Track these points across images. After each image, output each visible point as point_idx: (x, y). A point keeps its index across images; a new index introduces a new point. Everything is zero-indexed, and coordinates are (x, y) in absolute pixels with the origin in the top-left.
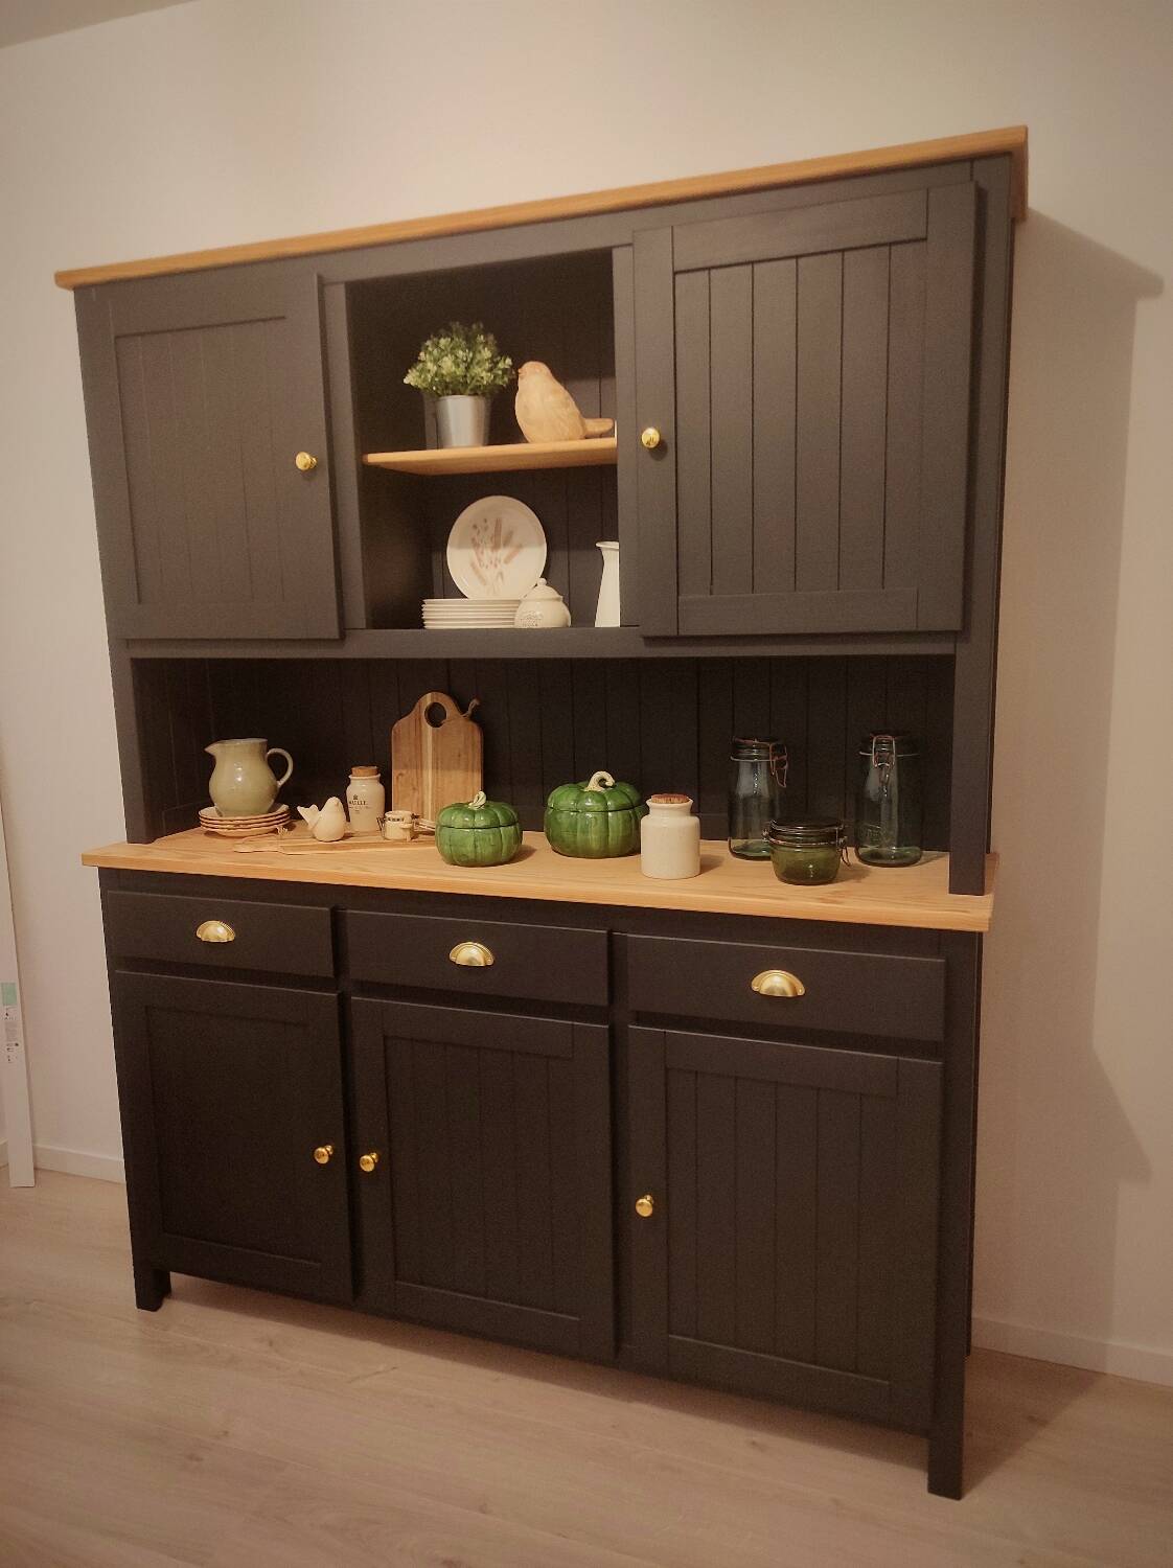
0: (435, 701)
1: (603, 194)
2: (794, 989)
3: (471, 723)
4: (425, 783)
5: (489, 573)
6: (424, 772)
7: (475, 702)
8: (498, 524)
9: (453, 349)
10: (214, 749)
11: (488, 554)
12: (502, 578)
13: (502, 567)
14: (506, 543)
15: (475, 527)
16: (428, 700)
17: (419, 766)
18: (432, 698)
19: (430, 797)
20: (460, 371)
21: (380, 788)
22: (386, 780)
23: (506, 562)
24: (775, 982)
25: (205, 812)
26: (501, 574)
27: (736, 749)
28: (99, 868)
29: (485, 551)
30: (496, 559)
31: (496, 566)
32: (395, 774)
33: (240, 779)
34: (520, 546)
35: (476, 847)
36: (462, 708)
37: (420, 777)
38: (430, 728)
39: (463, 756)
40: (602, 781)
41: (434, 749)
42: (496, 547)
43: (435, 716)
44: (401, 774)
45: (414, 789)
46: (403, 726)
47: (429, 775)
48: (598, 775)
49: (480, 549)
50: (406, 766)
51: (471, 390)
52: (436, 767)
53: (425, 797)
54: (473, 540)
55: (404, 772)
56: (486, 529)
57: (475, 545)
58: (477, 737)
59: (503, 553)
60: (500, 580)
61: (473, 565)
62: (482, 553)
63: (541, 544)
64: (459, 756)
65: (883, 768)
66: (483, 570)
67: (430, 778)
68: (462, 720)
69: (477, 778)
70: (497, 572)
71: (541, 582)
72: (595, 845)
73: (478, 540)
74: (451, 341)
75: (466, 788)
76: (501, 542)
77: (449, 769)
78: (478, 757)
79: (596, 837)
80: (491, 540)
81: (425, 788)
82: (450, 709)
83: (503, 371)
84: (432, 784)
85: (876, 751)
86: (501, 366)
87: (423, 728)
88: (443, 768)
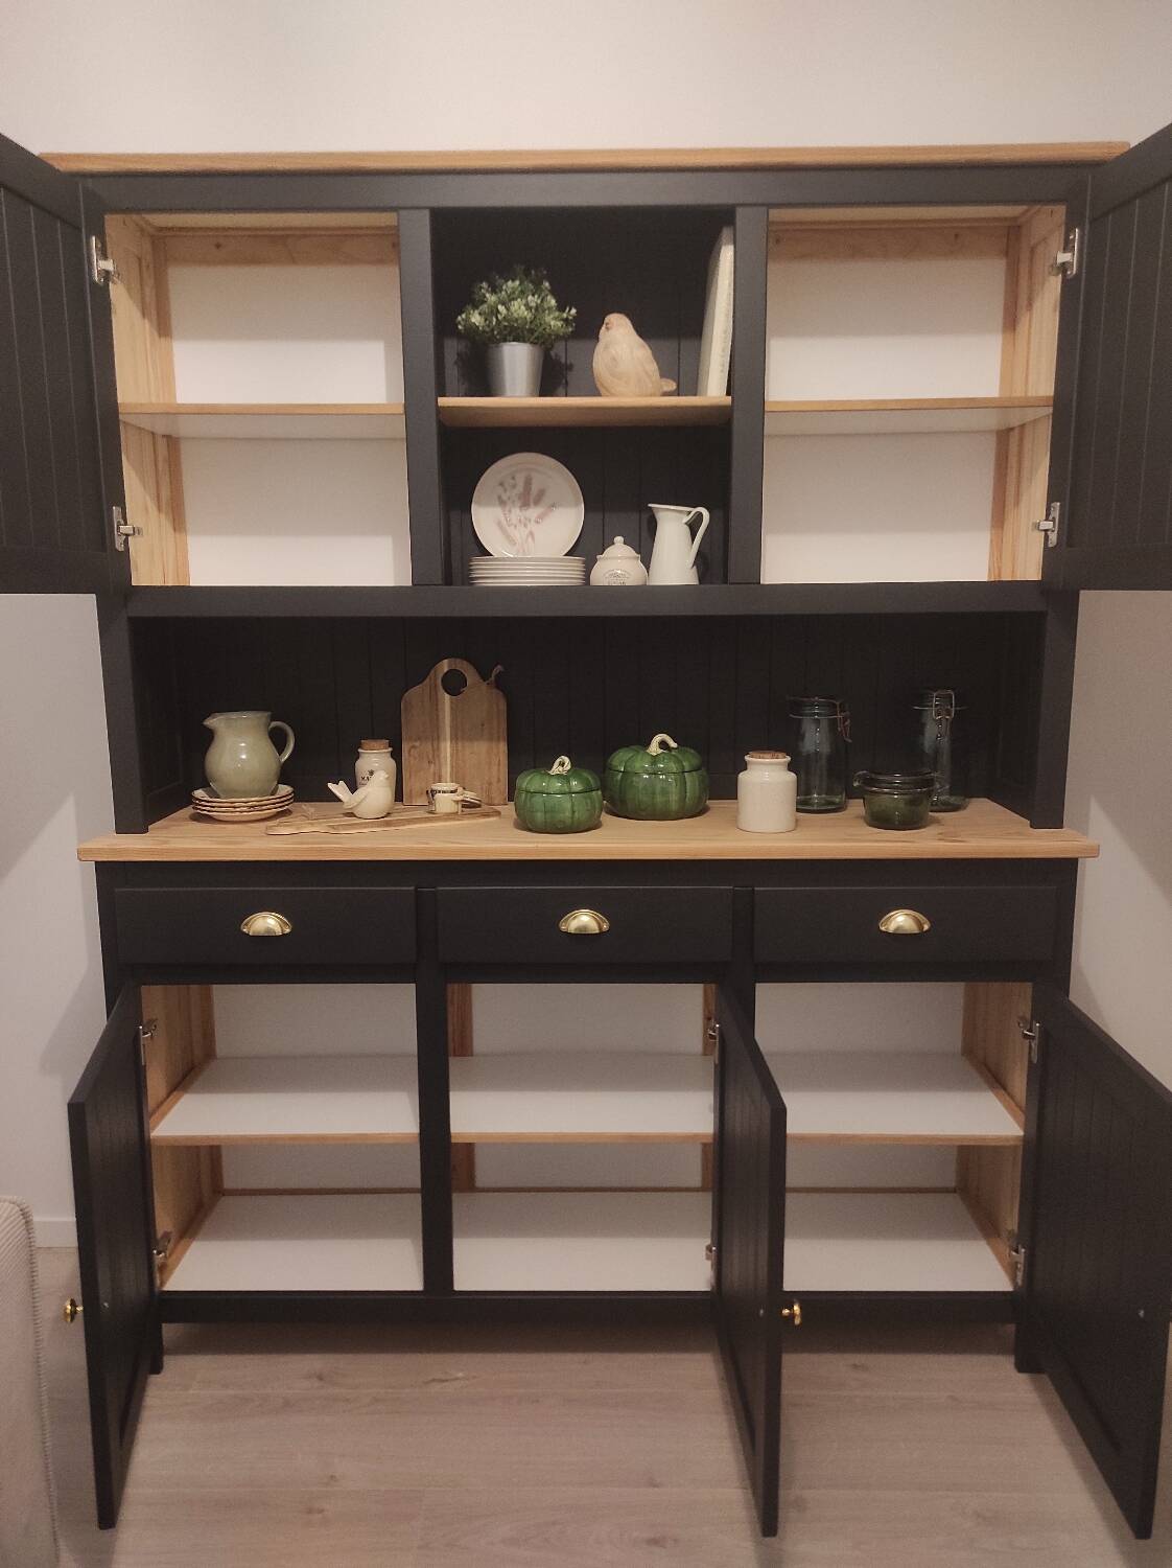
0: (453, 667)
1: (732, 151)
2: (920, 925)
3: (495, 691)
4: (442, 755)
5: (519, 534)
6: (442, 745)
7: (499, 668)
8: (528, 483)
9: (522, 292)
10: (215, 722)
11: (516, 513)
12: (533, 538)
13: (532, 526)
14: (537, 502)
15: (501, 484)
16: (445, 666)
17: (435, 736)
18: (450, 665)
19: (449, 770)
20: (528, 315)
21: (392, 763)
22: (397, 755)
23: (537, 521)
24: (900, 921)
25: (199, 793)
26: (531, 534)
27: (797, 708)
28: (96, 862)
29: (513, 510)
30: (525, 518)
31: (525, 526)
32: (405, 747)
33: (244, 757)
34: (553, 506)
35: (573, 812)
36: (484, 677)
37: (436, 751)
38: (447, 696)
39: (486, 726)
40: (663, 744)
41: (452, 721)
42: (525, 504)
43: (454, 684)
44: (413, 747)
45: (429, 762)
46: (414, 694)
47: (447, 747)
48: (658, 738)
49: (507, 508)
50: (419, 739)
51: (537, 338)
52: (455, 738)
53: (443, 770)
54: (500, 498)
55: (417, 744)
56: (514, 486)
57: (502, 503)
58: (503, 706)
59: (533, 512)
60: (530, 539)
61: (499, 524)
62: (510, 511)
63: (577, 505)
64: (483, 725)
65: (944, 720)
66: (511, 530)
67: (449, 750)
68: (484, 686)
69: (503, 747)
70: (527, 532)
71: (619, 539)
72: (674, 806)
73: (504, 498)
74: (520, 285)
75: (491, 757)
76: (531, 501)
77: (471, 739)
78: (504, 726)
79: (674, 797)
80: (519, 498)
81: (442, 760)
82: (471, 675)
83: (566, 320)
84: (452, 756)
85: (937, 705)
86: (565, 315)
87: (439, 697)
88: (463, 739)
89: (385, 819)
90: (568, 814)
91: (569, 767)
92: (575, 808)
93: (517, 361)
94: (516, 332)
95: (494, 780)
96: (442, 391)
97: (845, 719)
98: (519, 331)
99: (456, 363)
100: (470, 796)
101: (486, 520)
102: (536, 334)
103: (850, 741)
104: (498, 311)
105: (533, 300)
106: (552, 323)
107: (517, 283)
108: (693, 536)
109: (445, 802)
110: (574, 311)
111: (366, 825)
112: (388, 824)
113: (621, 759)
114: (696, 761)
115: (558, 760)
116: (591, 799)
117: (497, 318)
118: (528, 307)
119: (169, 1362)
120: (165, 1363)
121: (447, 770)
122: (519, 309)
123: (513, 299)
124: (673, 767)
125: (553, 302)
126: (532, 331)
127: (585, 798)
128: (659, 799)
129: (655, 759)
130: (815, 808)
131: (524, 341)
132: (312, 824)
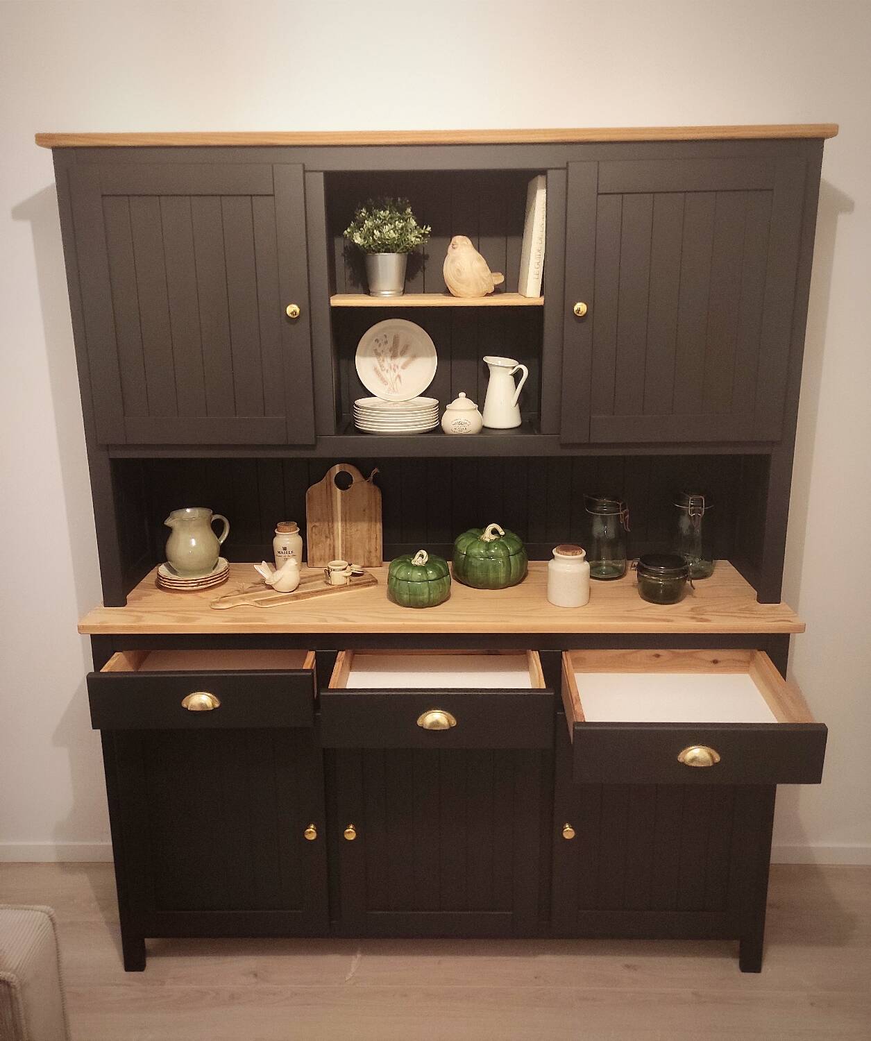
0: (343, 470)
1: (545, 131)
3: (373, 487)
4: (335, 533)
5: (390, 376)
6: (335, 524)
7: (376, 470)
8: (396, 339)
9: (391, 219)
10: (172, 520)
11: (388, 362)
13: (400, 371)
14: (403, 353)
15: (377, 340)
16: (337, 469)
17: (331, 519)
18: (340, 469)
20: (396, 235)
21: (300, 539)
22: (303, 534)
23: (403, 368)
26: (399, 376)
28: (91, 635)
29: (385, 360)
30: (394, 365)
31: (395, 370)
32: (309, 526)
33: (194, 544)
34: (414, 357)
35: (430, 594)
36: (366, 476)
37: (331, 529)
38: (339, 490)
39: (367, 511)
40: (494, 532)
41: (342, 508)
42: (394, 356)
43: (343, 482)
44: (315, 526)
45: (326, 537)
46: (315, 490)
47: (339, 526)
48: (490, 527)
49: (381, 358)
50: (319, 520)
51: (402, 250)
52: (344, 520)
53: (336, 542)
54: (376, 350)
55: (317, 524)
56: (386, 342)
57: (378, 355)
58: (379, 496)
59: (400, 361)
60: (398, 379)
61: (375, 369)
62: (383, 361)
63: (433, 356)
64: (364, 511)
65: (697, 518)
66: (384, 374)
67: (340, 528)
68: (365, 484)
69: (379, 526)
70: (396, 374)
71: (462, 395)
72: (502, 581)
73: (379, 351)
74: (390, 214)
75: (370, 535)
76: (399, 354)
77: (356, 521)
78: (380, 510)
79: (502, 574)
80: (390, 351)
81: (336, 536)
82: (356, 476)
83: (424, 235)
84: (342, 533)
85: (691, 506)
86: (423, 231)
87: (333, 492)
88: (350, 520)
89: (296, 594)
90: (426, 596)
91: (426, 560)
92: (431, 592)
93: (388, 267)
94: (388, 248)
95: (373, 551)
96: (333, 291)
97: (625, 515)
98: (389, 247)
99: (343, 255)
100: (356, 568)
101: (366, 367)
102: (402, 247)
103: (629, 530)
104: (374, 234)
105: (399, 225)
106: (413, 239)
107: (388, 212)
108: (517, 383)
109: (338, 577)
110: (429, 229)
111: (282, 599)
112: (297, 597)
113: (464, 544)
114: (517, 547)
115: (419, 553)
116: (442, 584)
117: (373, 237)
118: (395, 229)
119: (151, 962)
120: (147, 965)
121: (339, 550)
122: (389, 232)
123: (385, 224)
124: (501, 552)
125: (414, 223)
126: (398, 246)
127: (438, 584)
128: (492, 575)
129: (488, 545)
130: (603, 576)
131: (393, 252)
132: (243, 599)
